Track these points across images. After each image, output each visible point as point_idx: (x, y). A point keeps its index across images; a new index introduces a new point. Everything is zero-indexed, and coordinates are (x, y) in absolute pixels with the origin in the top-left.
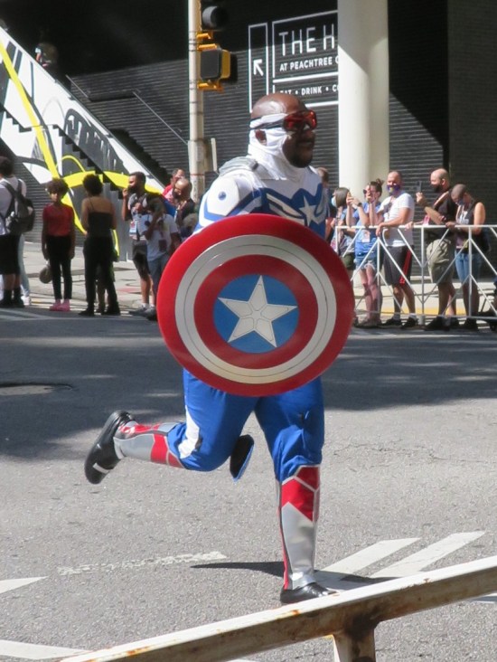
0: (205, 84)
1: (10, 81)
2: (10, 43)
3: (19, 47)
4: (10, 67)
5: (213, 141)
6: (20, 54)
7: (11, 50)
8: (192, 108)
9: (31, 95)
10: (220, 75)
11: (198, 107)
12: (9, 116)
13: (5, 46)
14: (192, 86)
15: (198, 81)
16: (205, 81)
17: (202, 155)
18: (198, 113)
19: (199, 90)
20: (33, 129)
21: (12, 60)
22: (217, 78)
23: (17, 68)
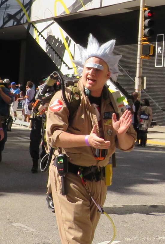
0: (144, 57)
1: (66, 50)
2: (67, 37)
3: (70, 38)
4: (66, 45)
5: (145, 78)
6: (70, 40)
7: (67, 39)
8: (138, 65)
9: (73, 56)
10: (149, 54)
11: (140, 65)
12: (64, 63)
13: (65, 37)
14: (138, 57)
15: (141, 55)
16: (144, 55)
17: (141, 83)
18: (140, 67)
19: (141, 59)
20: (73, 68)
21: (67, 43)
22: (148, 55)
23: (69, 46)
